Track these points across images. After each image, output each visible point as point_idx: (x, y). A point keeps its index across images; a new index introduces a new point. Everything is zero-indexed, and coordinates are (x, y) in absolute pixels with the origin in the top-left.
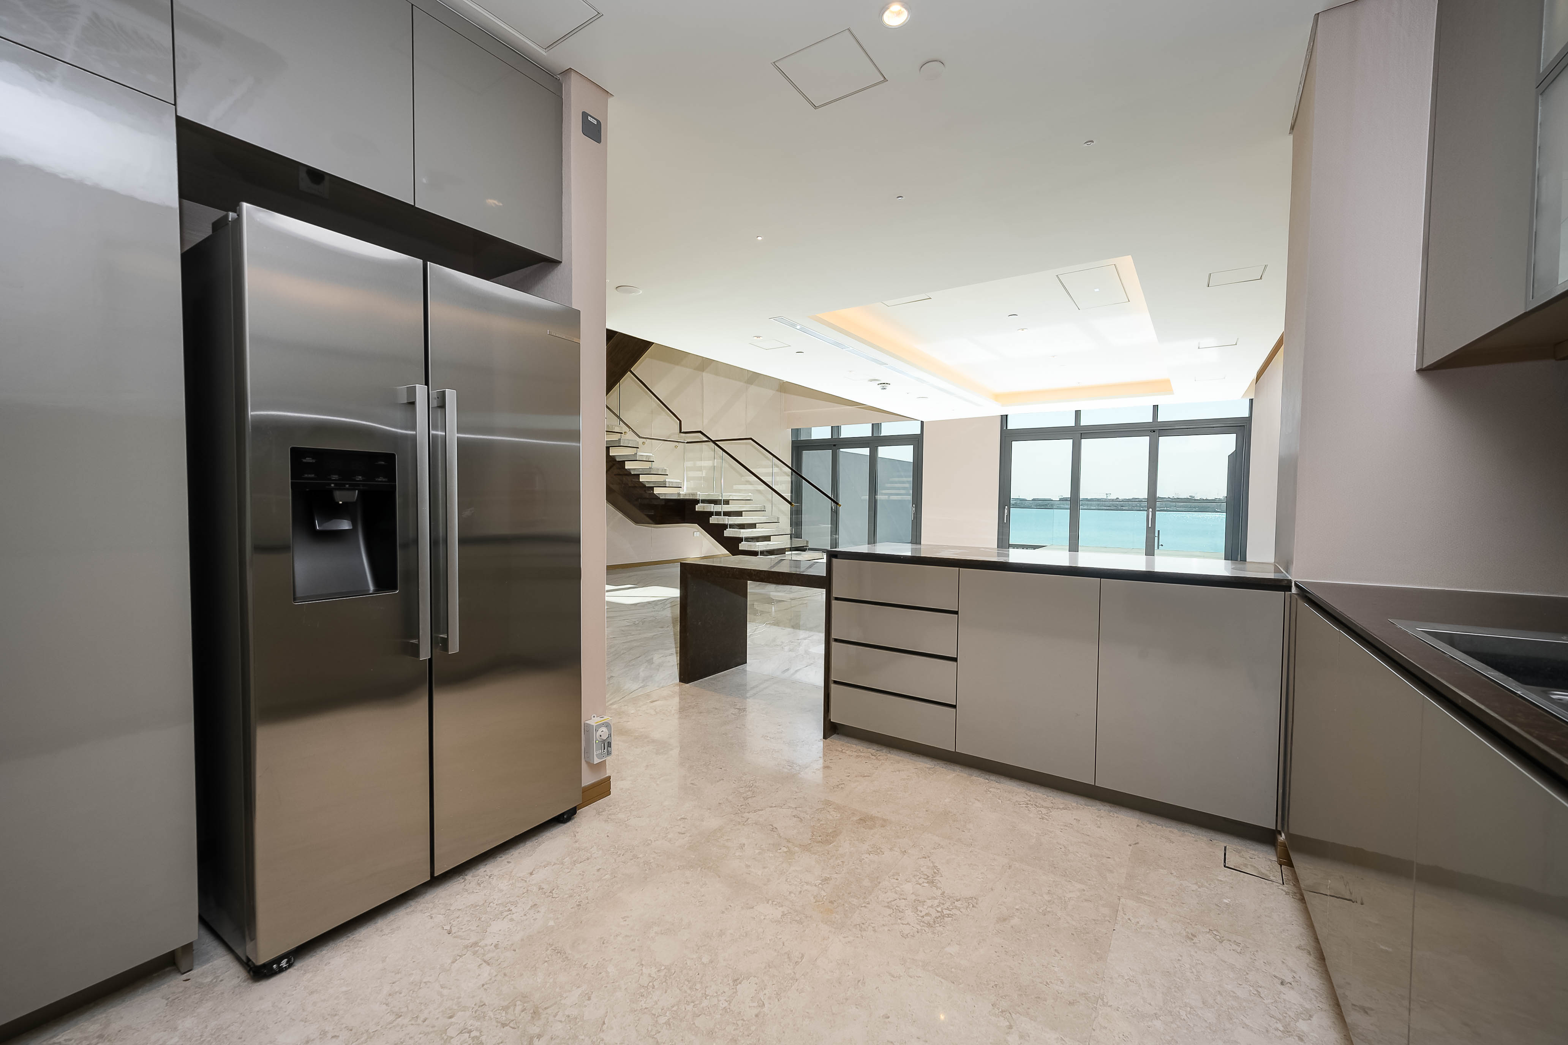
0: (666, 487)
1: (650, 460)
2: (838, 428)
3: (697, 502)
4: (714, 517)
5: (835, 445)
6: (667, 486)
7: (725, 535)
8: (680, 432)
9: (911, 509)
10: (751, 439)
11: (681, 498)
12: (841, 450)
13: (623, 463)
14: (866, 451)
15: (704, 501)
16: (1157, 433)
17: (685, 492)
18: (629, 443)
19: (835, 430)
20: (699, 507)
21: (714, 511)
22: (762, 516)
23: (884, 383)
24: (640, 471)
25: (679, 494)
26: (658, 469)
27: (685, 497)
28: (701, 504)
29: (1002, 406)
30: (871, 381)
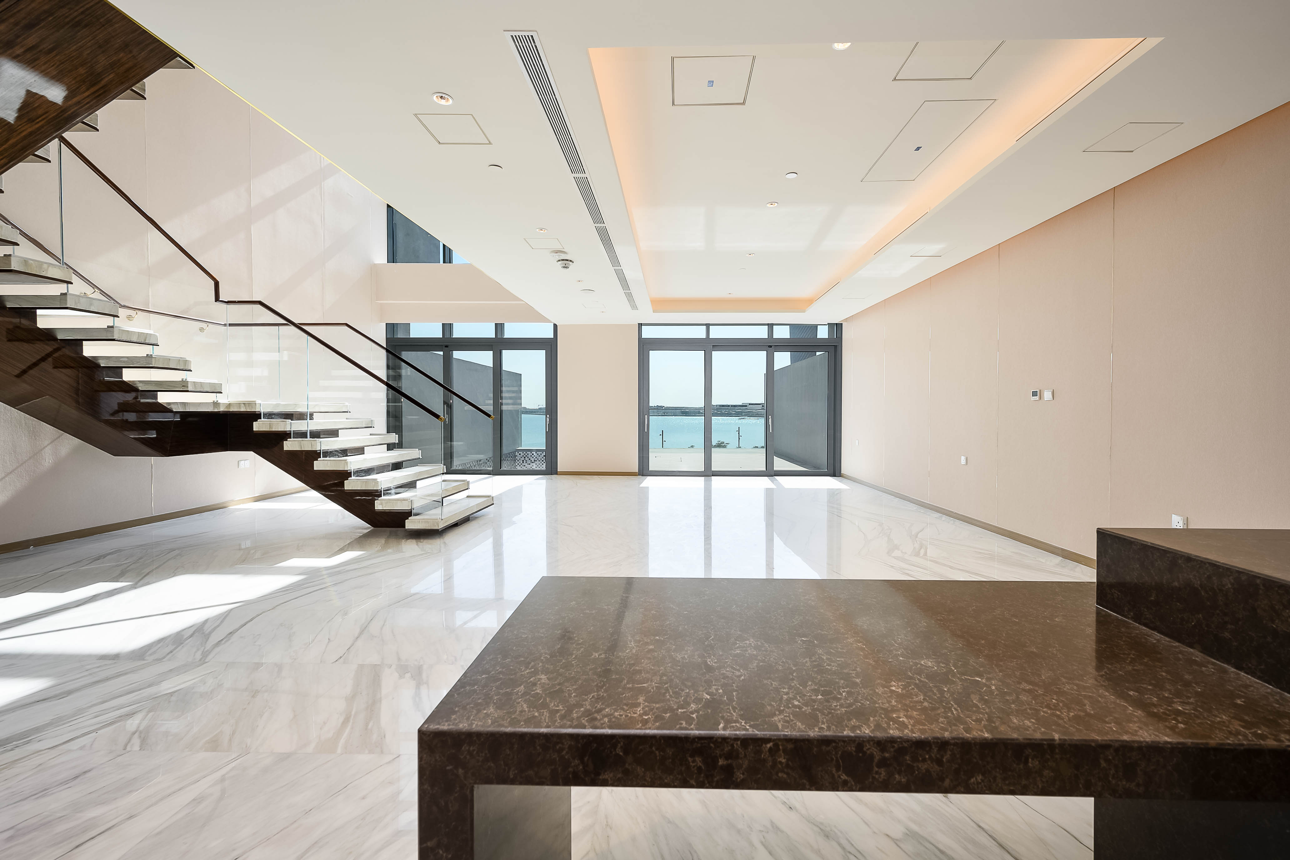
0: (188, 391)
2: (451, 325)
3: (256, 416)
4: (292, 439)
5: (446, 346)
6: (189, 389)
7: (315, 469)
10: (346, 325)
11: (221, 410)
12: (454, 352)
15: (270, 415)
17: (230, 400)
18: (91, 304)
19: (447, 328)
20: (257, 426)
22: (371, 435)
23: (568, 260)
24: (124, 362)
25: (216, 404)
26: (168, 359)
27: (230, 408)
28: (264, 420)
29: (654, 312)
30: (554, 252)
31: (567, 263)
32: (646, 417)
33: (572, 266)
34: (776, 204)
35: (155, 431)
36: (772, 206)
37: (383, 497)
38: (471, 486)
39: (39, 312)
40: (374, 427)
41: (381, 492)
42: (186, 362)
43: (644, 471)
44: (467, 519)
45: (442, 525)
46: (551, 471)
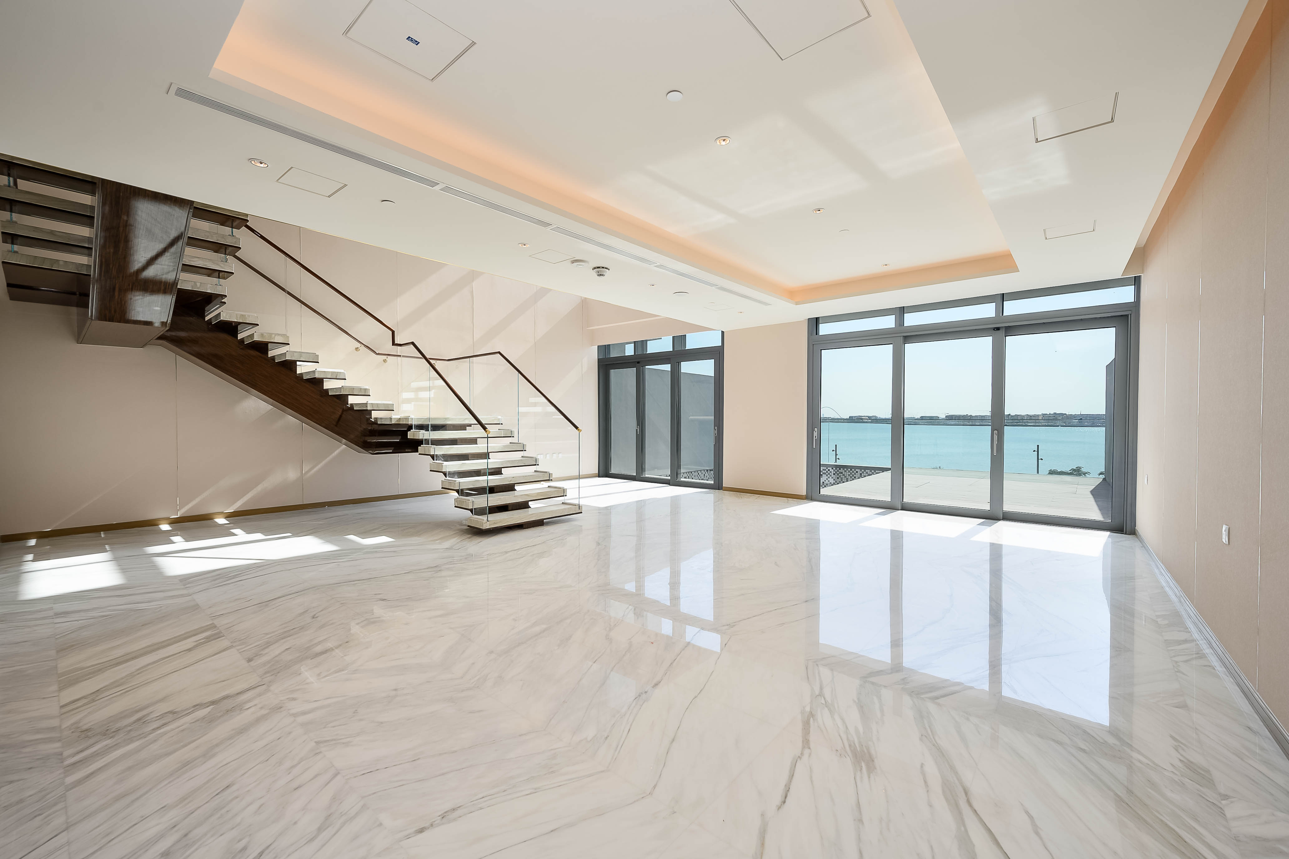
3: (410, 427)
4: (424, 445)
5: (638, 363)
8: (392, 344)
9: (712, 432)
10: (499, 353)
11: (393, 423)
12: (646, 367)
13: (320, 382)
14: (667, 367)
15: (421, 427)
16: (1002, 332)
17: (398, 416)
19: (641, 345)
20: (410, 435)
21: (424, 438)
23: (599, 267)
27: (399, 422)
28: (413, 430)
29: (797, 304)
30: (573, 262)
31: (600, 270)
32: (816, 429)
33: (608, 273)
36: (725, 142)
39: (297, 363)
43: (812, 496)
44: (539, 523)
45: (489, 525)
46: (718, 486)
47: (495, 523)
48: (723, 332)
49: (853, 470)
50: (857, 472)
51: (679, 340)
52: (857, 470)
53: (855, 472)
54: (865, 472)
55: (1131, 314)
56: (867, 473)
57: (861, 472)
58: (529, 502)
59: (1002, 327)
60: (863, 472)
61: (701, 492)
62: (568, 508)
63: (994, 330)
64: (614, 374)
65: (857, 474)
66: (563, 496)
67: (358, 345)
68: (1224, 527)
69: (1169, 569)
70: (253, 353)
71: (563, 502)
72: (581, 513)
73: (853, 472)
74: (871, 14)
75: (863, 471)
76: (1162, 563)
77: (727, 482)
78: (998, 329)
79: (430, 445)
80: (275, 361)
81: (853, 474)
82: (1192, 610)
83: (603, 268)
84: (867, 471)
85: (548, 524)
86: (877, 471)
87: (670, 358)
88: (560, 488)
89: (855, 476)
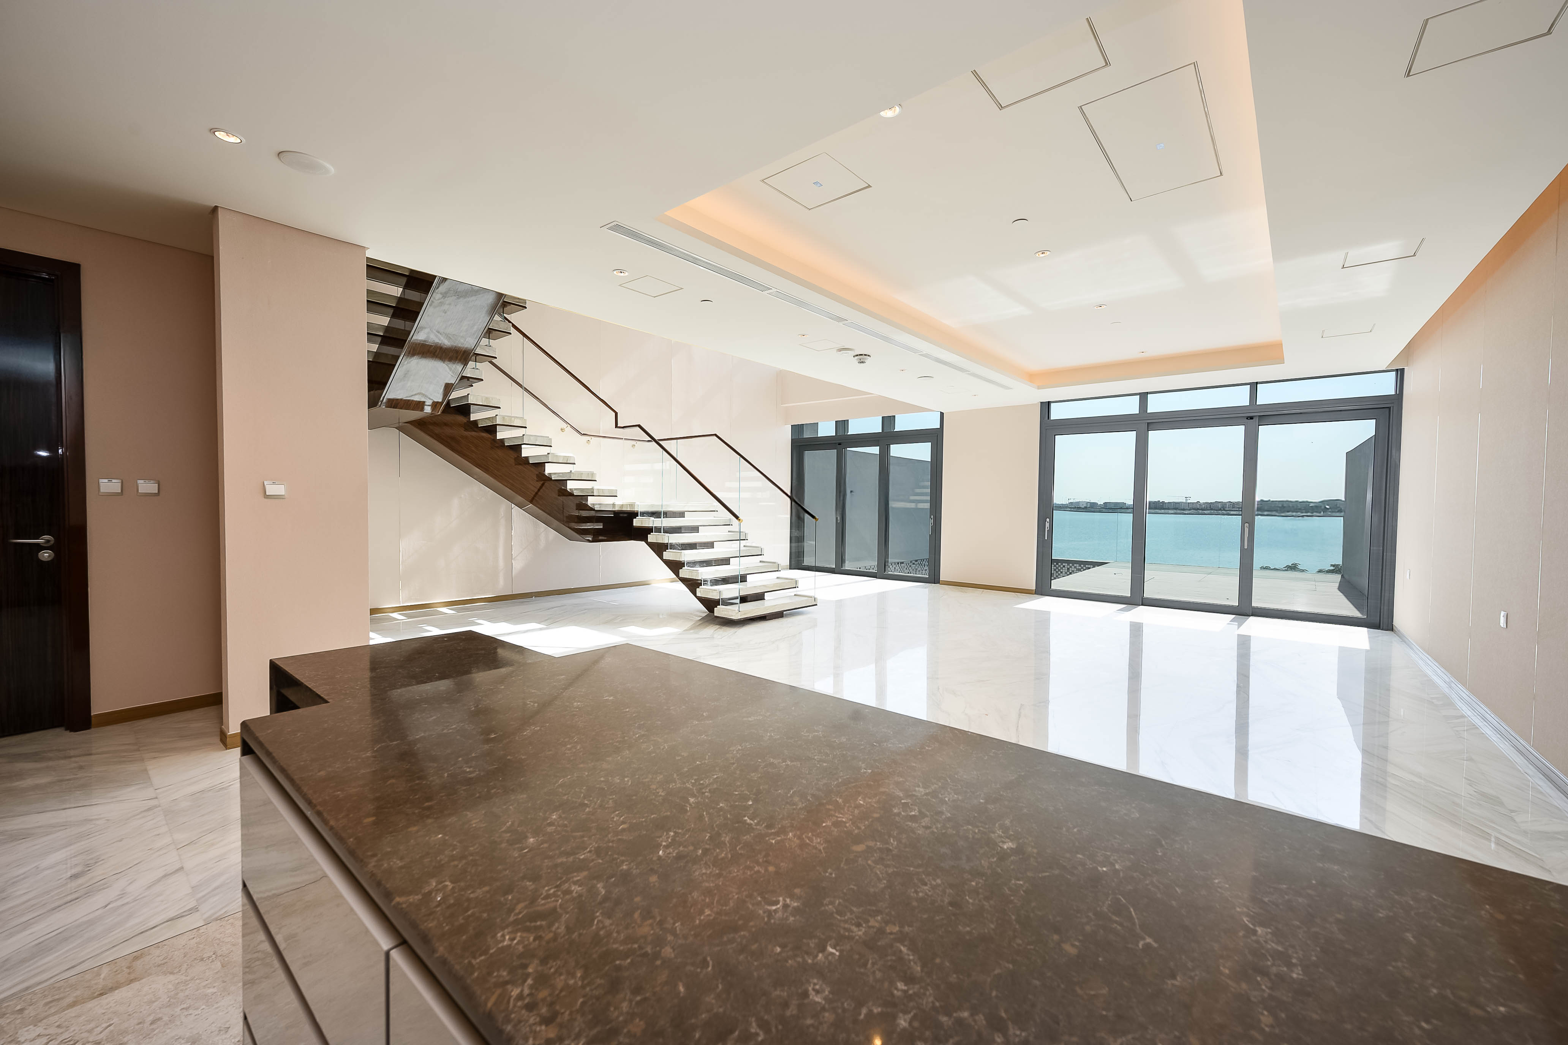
0: (593, 496)
1: (568, 462)
2: (845, 423)
3: (634, 514)
4: (654, 533)
5: (840, 444)
6: (598, 494)
8: (616, 426)
10: (715, 435)
11: (616, 509)
12: (848, 449)
13: (542, 466)
14: (875, 450)
15: (643, 514)
16: (1256, 420)
17: (621, 502)
18: (536, 440)
19: (841, 425)
20: (637, 522)
21: (654, 526)
22: (729, 532)
23: (862, 355)
24: (561, 476)
25: (614, 505)
26: (581, 474)
27: (622, 508)
28: (639, 517)
29: (1039, 388)
30: (840, 350)
31: (862, 358)
32: (1048, 520)
33: (868, 360)
34: (1048, 253)
35: (602, 524)
36: (1043, 255)
37: (703, 587)
38: (799, 585)
39: (523, 446)
40: (732, 525)
41: (701, 581)
42: (593, 474)
43: (1043, 589)
44: (779, 615)
45: (741, 616)
46: (934, 578)
47: (745, 614)
48: (942, 414)
49: (1060, 564)
50: (1064, 566)
51: (888, 421)
52: (1064, 564)
53: (1062, 566)
54: (1073, 567)
55: (1393, 407)
56: (1075, 567)
57: (1069, 567)
58: (765, 594)
59: (1256, 416)
60: (1071, 567)
61: (917, 587)
62: (806, 600)
63: (1247, 419)
64: (808, 455)
65: (1064, 568)
66: (796, 587)
67: (564, 425)
68: (1503, 613)
69: (1436, 659)
70: (484, 435)
71: (796, 593)
72: (817, 605)
73: (1060, 566)
74: (1223, 173)
75: (1071, 565)
76: (1428, 654)
77: (945, 574)
78: (1252, 418)
79: (662, 534)
80: (504, 444)
81: (1059, 568)
82: (1465, 693)
83: (865, 355)
84: (1075, 565)
85: (787, 616)
86: (1087, 566)
87: (879, 440)
88: (792, 579)
89: (1061, 570)
